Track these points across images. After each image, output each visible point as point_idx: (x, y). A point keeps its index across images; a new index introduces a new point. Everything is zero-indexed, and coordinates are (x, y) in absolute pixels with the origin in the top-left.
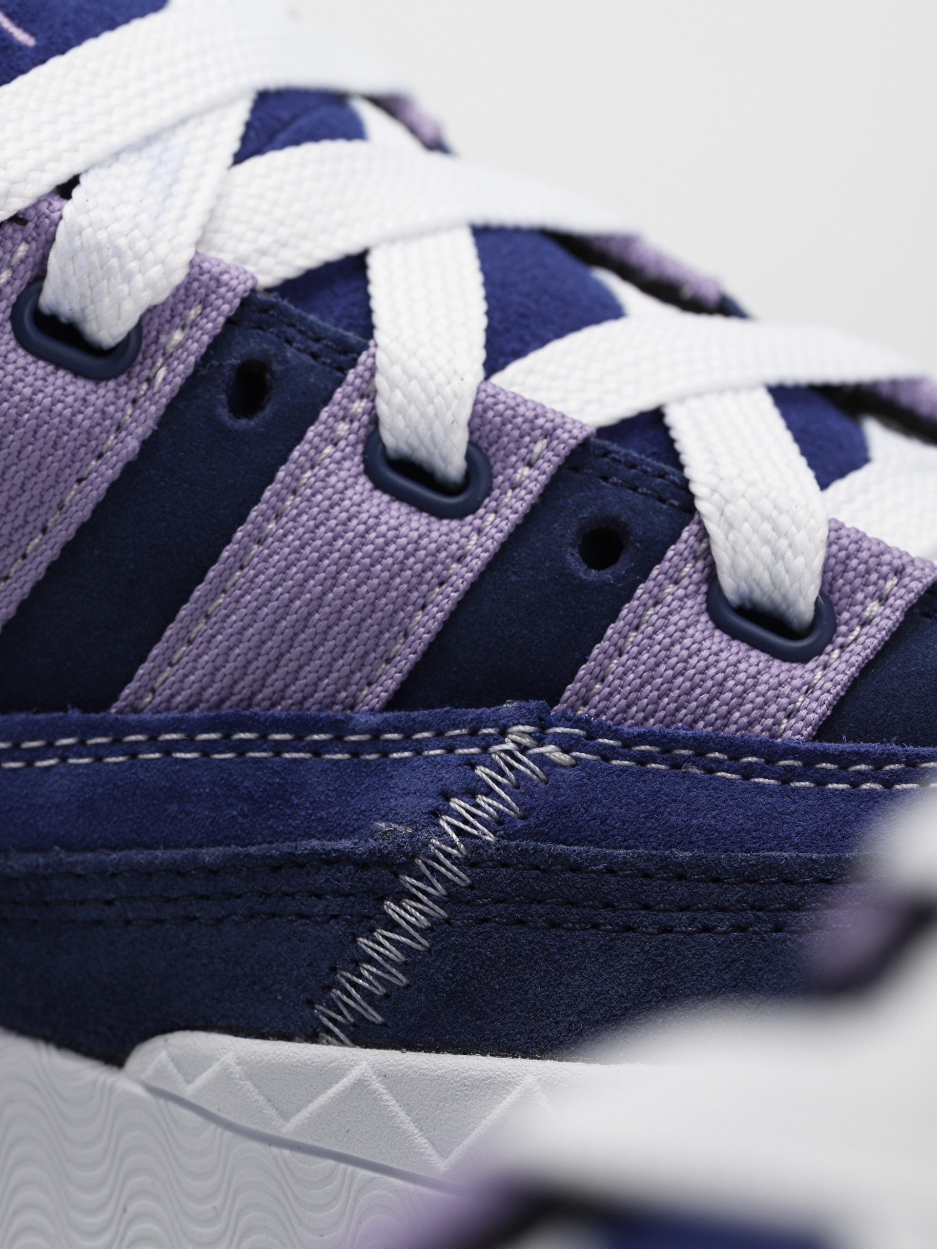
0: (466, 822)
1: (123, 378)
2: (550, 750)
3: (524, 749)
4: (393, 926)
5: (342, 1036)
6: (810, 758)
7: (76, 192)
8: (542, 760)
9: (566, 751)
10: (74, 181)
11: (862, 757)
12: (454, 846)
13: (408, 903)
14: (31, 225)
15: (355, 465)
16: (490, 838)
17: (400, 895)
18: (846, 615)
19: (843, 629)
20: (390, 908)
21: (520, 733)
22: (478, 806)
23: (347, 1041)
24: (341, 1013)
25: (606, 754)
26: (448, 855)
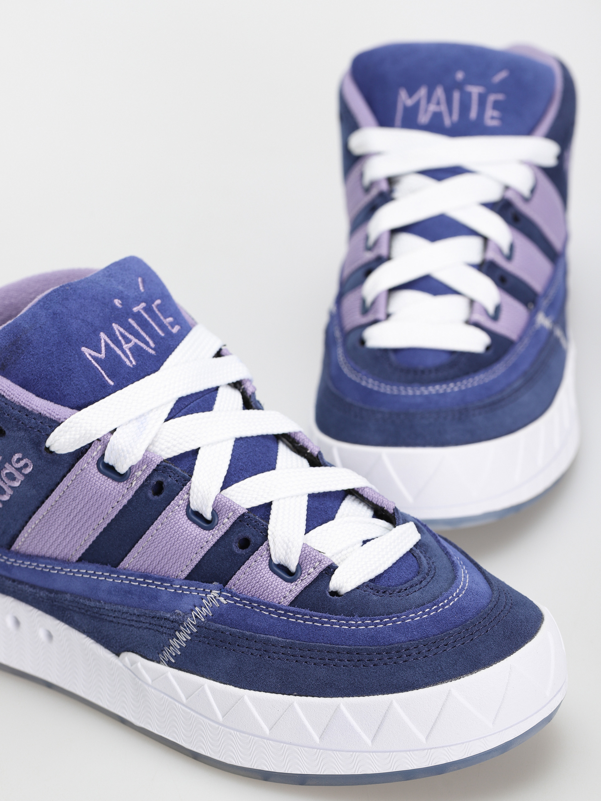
0: (198, 614)
1: (125, 482)
2: (222, 599)
3: (215, 597)
4: (178, 639)
5: (165, 663)
6: (286, 611)
7: (115, 433)
8: (219, 601)
9: (225, 600)
10: (115, 430)
11: (299, 613)
12: (193, 621)
13: (181, 633)
14: (102, 441)
15: (183, 512)
16: (203, 620)
17: (180, 631)
18: (304, 571)
19: (303, 575)
20: (177, 633)
21: (215, 593)
22: (202, 610)
23: (166, 665)
24: (165, 657)
25: (236, 602)
26: (192, 623)
